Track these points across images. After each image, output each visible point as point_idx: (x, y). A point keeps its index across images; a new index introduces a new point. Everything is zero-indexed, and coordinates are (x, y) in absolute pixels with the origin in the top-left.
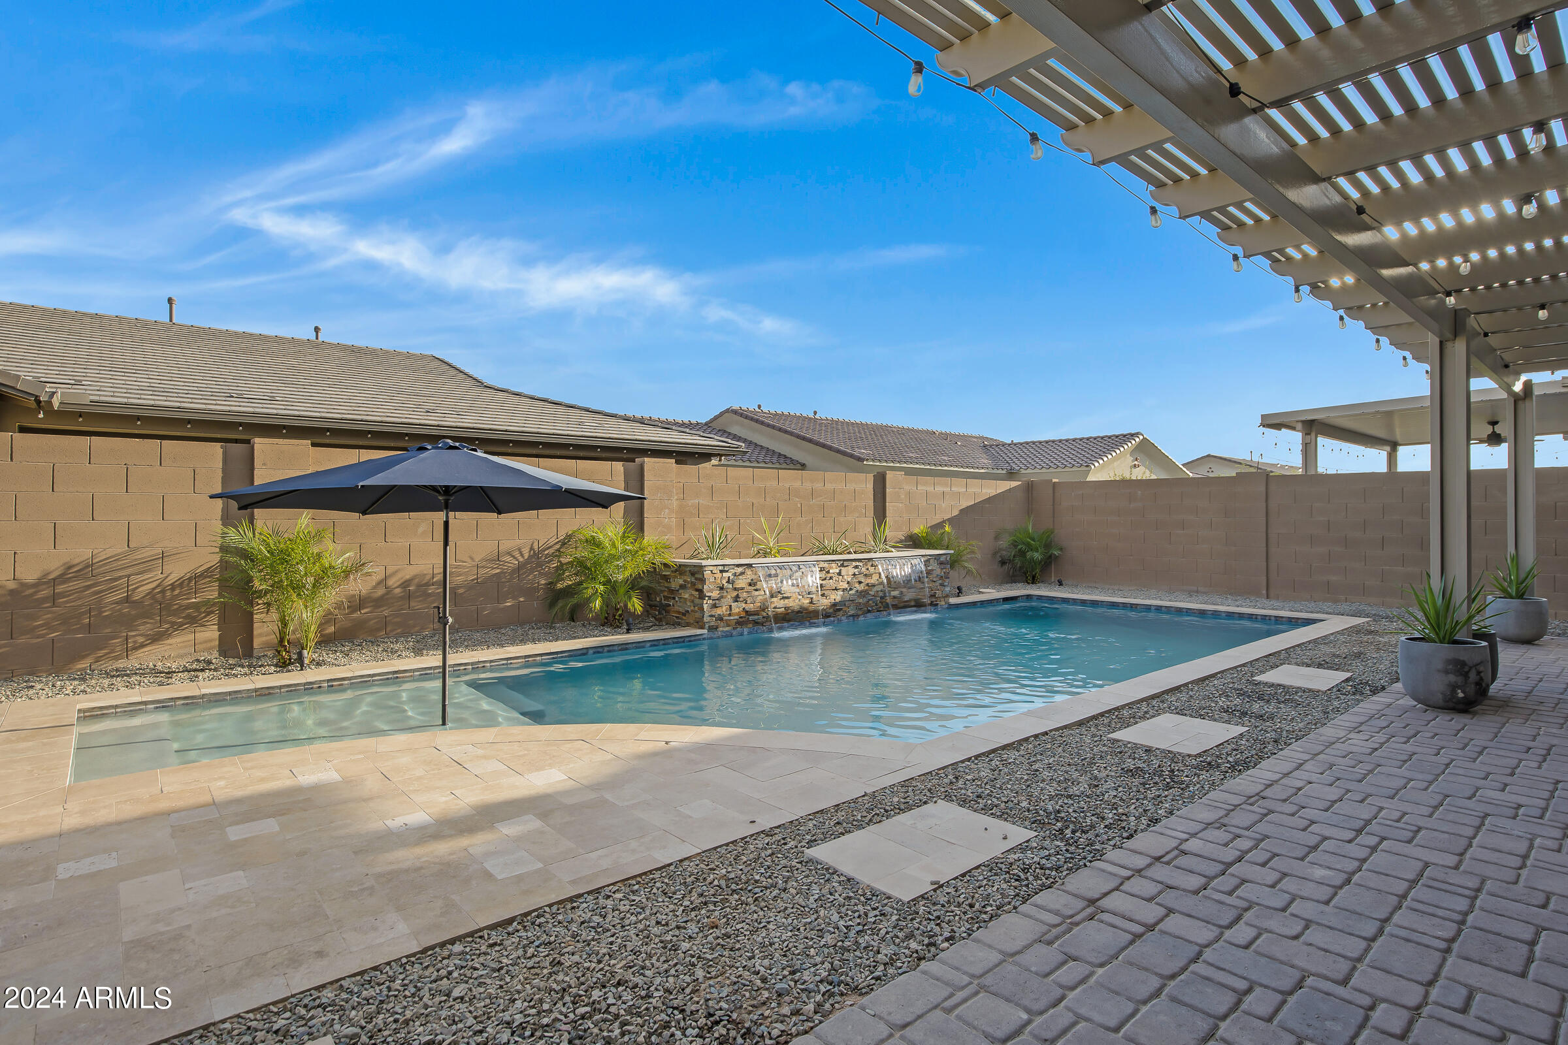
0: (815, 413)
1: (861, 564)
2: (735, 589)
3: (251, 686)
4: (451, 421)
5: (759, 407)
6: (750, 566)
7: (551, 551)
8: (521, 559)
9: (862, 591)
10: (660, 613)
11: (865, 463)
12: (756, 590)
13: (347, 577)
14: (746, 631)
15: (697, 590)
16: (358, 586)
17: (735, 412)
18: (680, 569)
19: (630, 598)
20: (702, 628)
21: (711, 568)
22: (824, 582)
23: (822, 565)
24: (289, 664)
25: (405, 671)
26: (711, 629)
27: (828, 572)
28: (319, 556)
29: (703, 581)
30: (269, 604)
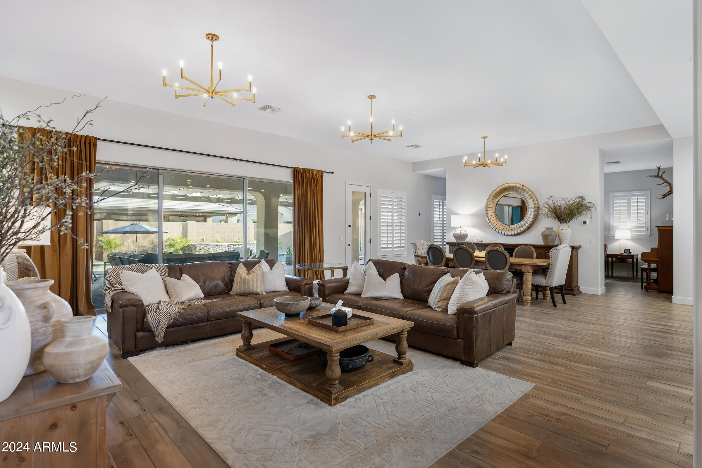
2: (204, 250)
6: (208, 245)
18: (193, 245)
21: (199, 245)
28: (116, 241)
29: (196, 248)
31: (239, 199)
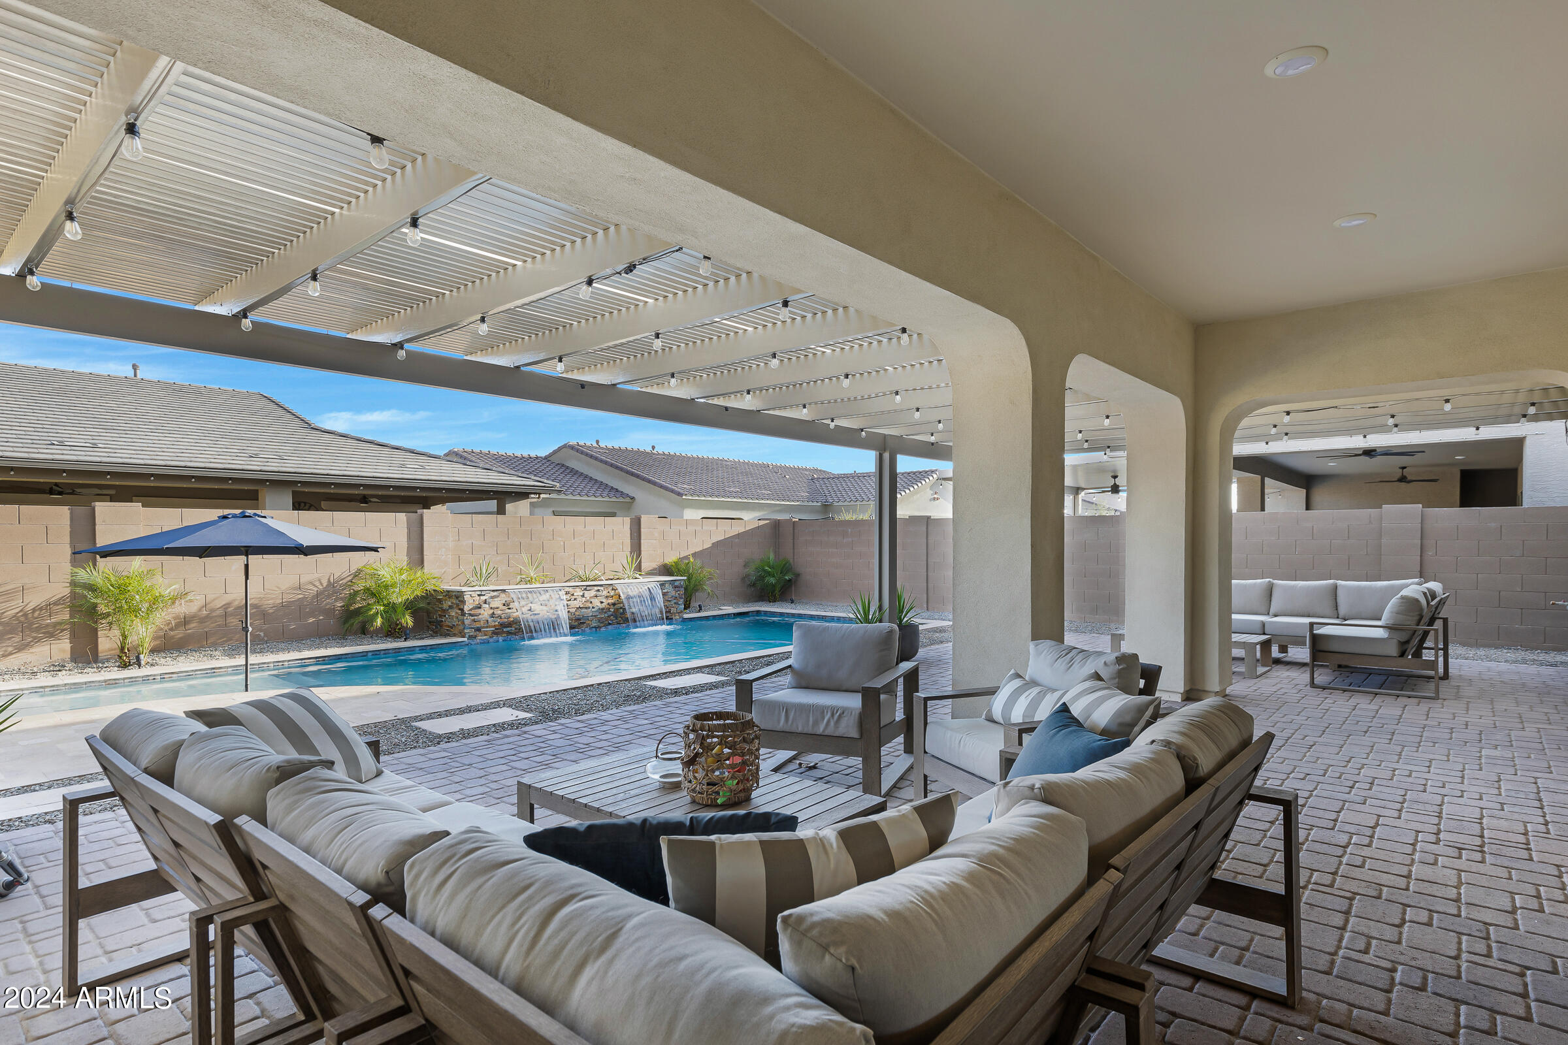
0: (653, 448)
1: (602, 588)
2: (491, 608)
3: (102, 678)
4: (274, 466)
5: (597, 442)
6: (504, 591)
7: (345, 581)
8: (321, 587)
9: (603, 609)
10: (436, 627)
11: (684, 497)
12: (509, 609)
13: (173, 603)
14: (501, 639)
15: (460, 609)
16: (182, 609)
17: (572, 447)
18: (448, 594)
19: (404, 615)
20: (464, 637)
21: (470, 593)
22: (568, 602)
23: (567, 589)
24: (129, 666)
25: (220, 668)
26: (470, 637)
27: (573, 595)
28: (152, 587)
29: (463, 602)
30: (111, 624)
31: (832, 425)
